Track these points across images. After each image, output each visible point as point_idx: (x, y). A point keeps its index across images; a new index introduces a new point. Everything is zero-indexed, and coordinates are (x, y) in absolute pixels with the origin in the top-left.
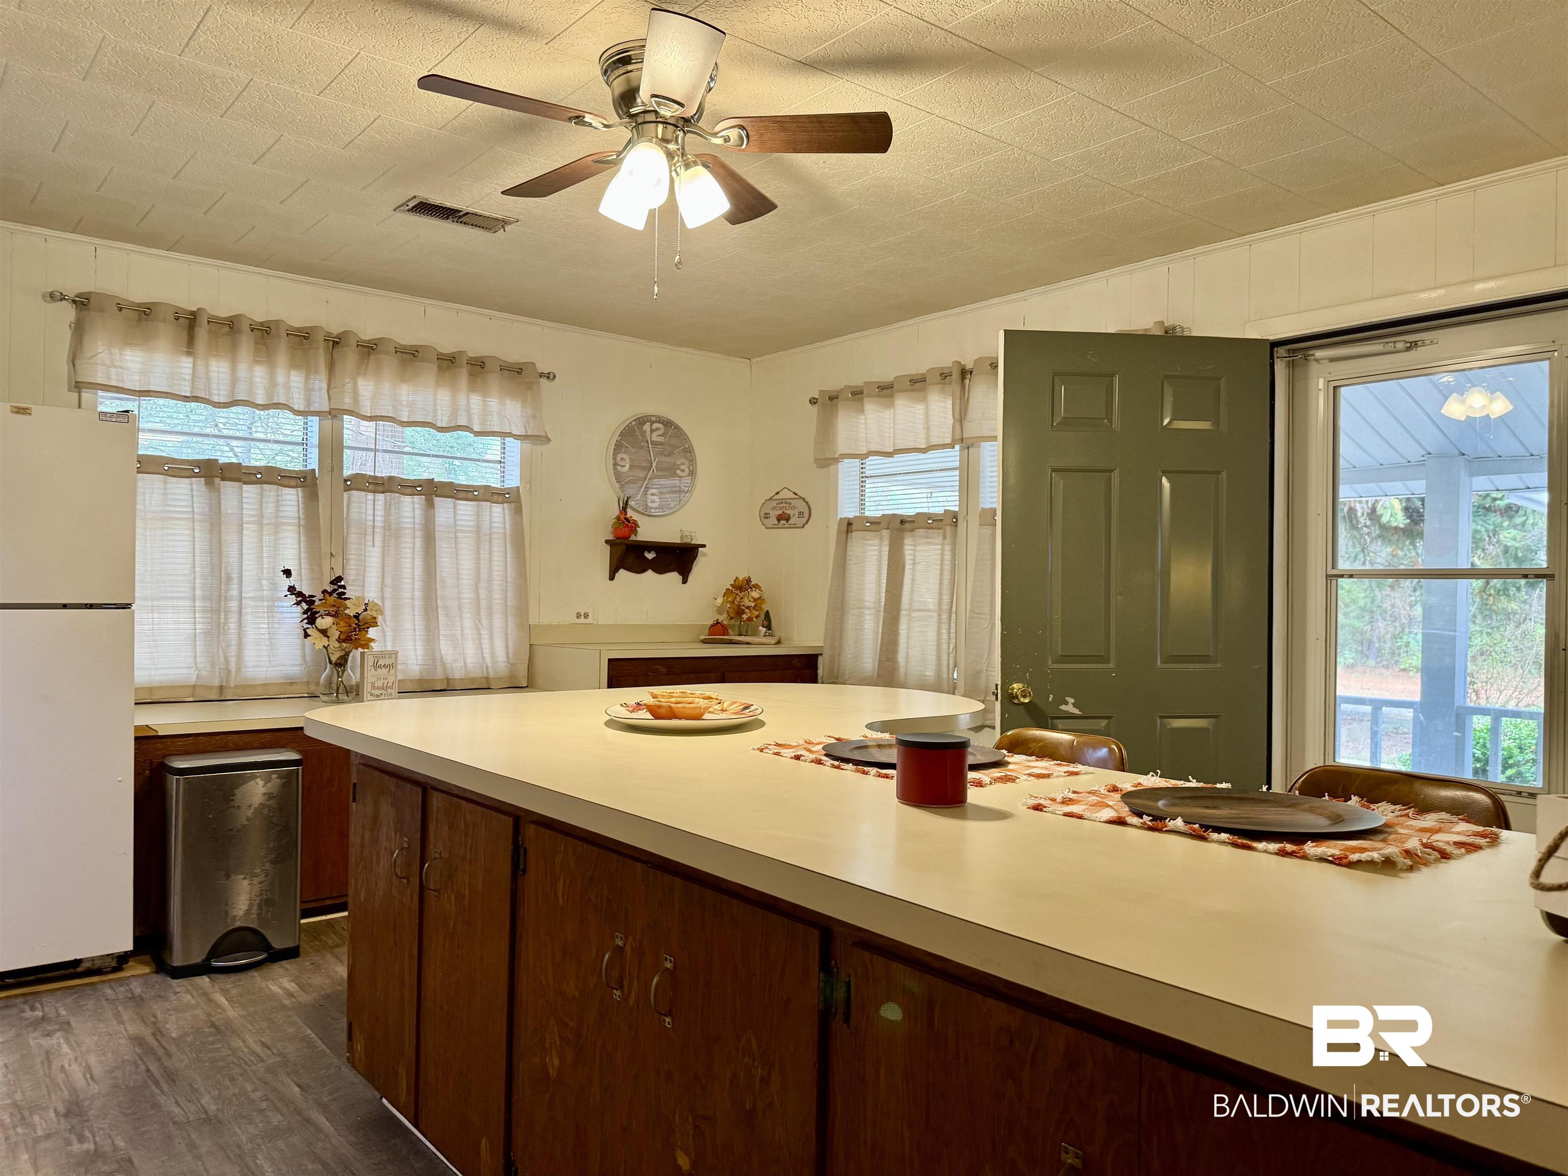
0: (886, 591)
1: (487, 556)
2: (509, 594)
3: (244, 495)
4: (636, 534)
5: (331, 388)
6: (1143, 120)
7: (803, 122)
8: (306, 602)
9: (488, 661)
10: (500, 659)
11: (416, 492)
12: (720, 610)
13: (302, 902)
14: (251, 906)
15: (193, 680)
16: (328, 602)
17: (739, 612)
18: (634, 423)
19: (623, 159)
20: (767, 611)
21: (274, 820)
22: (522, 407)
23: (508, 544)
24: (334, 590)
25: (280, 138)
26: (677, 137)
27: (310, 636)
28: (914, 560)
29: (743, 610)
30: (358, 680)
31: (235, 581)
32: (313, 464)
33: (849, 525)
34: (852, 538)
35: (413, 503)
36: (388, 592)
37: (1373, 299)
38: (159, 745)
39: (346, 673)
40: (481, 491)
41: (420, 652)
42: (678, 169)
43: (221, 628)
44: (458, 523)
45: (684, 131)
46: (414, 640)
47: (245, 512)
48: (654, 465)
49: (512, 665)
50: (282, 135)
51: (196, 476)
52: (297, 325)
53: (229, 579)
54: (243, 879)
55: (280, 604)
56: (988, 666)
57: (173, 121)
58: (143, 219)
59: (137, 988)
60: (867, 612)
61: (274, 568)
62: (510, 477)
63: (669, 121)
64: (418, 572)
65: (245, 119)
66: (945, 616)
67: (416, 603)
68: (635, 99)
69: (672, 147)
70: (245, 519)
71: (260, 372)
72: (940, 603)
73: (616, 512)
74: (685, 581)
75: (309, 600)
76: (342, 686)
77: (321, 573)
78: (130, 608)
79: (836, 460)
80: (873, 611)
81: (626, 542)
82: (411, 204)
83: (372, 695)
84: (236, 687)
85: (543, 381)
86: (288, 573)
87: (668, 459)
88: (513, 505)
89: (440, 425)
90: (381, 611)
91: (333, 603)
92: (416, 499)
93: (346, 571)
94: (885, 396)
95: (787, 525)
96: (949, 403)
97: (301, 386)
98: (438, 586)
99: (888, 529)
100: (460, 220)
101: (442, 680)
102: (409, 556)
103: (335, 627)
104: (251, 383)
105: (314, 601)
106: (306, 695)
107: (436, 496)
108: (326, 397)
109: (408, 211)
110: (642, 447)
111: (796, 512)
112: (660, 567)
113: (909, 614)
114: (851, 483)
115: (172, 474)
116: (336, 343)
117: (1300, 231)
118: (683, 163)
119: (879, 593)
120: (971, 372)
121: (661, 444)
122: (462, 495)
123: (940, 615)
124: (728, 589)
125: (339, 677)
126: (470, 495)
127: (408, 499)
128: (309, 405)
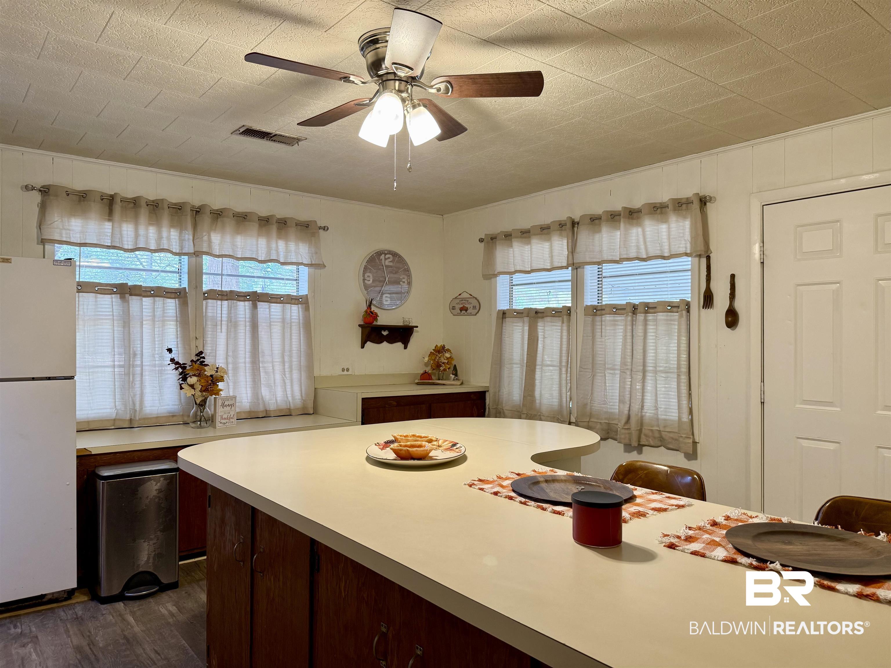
0: (527, 354)
1: (289, 336)
2: (302, 358)
3: (144, 303)
4: (377, 320)
5: (195, 238)
6: (697, 73)
7: (487, 78)
8: (182, 368)
9: (290, 399)
10: (297, 397)
11: (247, 299)
12: (426, 365)
13: (179, 552)
14: (148, 558)
15: (114, 416)
16: (194, 368)
17: (438, 366)
18: (375, 255)
19: (375, 102)
20: (455, 365)
21: (162, 505)
22: (309, 248)
23: (301, 329)
24: (198, 360)
25: (160, 92)
26: (408, 89)
27: (183, 388)
28: (544, 336)
29: (440, 365)
30: (213, 413)
31: (139, 356)
32: (185, 285)
33: (504, 314)
34: (505, 322)
35: (245, 306)
36: (230, 360)
37: (832, 179)
38: (92, 460)
39: (205, 410)
40: (285, 298)
41: (249, 395)
42: (409, 109)
43: (131, 384)
44: (271, 317)
45: (412, 85)
46: (246, 387)
47: (144, 314)
48: (387, 279)
49: (304, 401)
50: (162, 90)
51: (115, 293)
52: (174, 201)
53: (135, 355)
54: (144, 542)
55: (166, 368)
56: (591, 400)
57: (95, 83)
58: (81, 140)
59: (79, 610)
60: (515, 366)
61: (162, 347)
62: (302, 289)
63: (402, 79)
64: (248, 347)
65: (139, 81)
66: (564, 370)
67: (247, 365)
68: (381, 65)
69: (404, 95)
70: (144, 318)
71: (152, 231)
72: (561, 362)
73: (364, 308)
74: (405, 348)
75: (183, 367)
76: (203, 418)
77: (190, 349)
78: (73, 379)
79: (495, 276)
80: (519, 365)
81: (371, 325)
82: (242, 130)
83: (221, 423)
84: (140, 419)
85: (321, 231)
86: (170, 350)
87: (395, 276)
88: (304, 305)
89: (260, 259)
90: (226, 372)
91: (197, 368)
92: (247, 303)
93: (205, 348)
94: (525, 238)
95: (466, 314)
96: (565, 242)
97: (177, 238)
98: (260, 355)
99: (527, 317)
100: (271, 139)
101: (262, 411)
102: (242, 337)
103: (198, 383)
104: (147, 237)
105: (186, 367)
106: (182, 423)
107: (259, 301)
108: (192, 244)
109: (240, 134)
110: (380, 269)
111: (471, 306)
112: (391, 339)
113: (542, 368)
114: (505, 289)
115: (100, 292)
116: (197, 212)
117: (785, 138)
118: (411, 105)
119: (523, 355)
120: (578, 224)
121: (391, 267)
122: (273, 300)
123: (560, 369)
124: (431, 352)
125: (201, 412)
126: (278, 300)
127: (241, 303)
128: (182, 250)
